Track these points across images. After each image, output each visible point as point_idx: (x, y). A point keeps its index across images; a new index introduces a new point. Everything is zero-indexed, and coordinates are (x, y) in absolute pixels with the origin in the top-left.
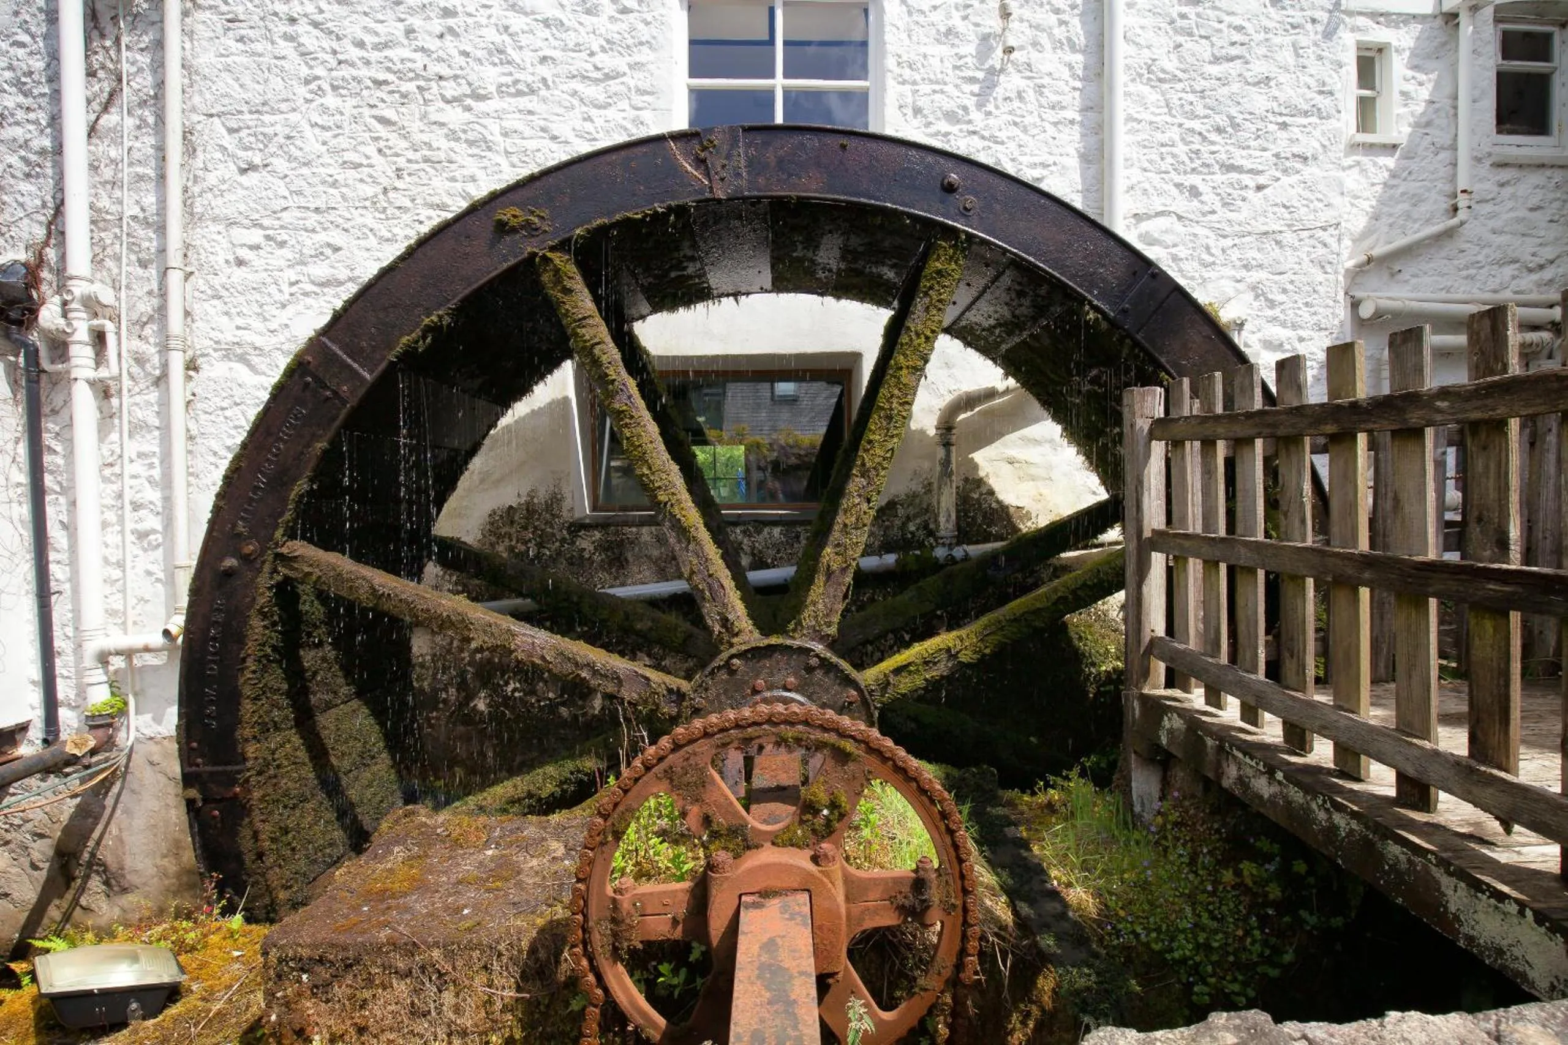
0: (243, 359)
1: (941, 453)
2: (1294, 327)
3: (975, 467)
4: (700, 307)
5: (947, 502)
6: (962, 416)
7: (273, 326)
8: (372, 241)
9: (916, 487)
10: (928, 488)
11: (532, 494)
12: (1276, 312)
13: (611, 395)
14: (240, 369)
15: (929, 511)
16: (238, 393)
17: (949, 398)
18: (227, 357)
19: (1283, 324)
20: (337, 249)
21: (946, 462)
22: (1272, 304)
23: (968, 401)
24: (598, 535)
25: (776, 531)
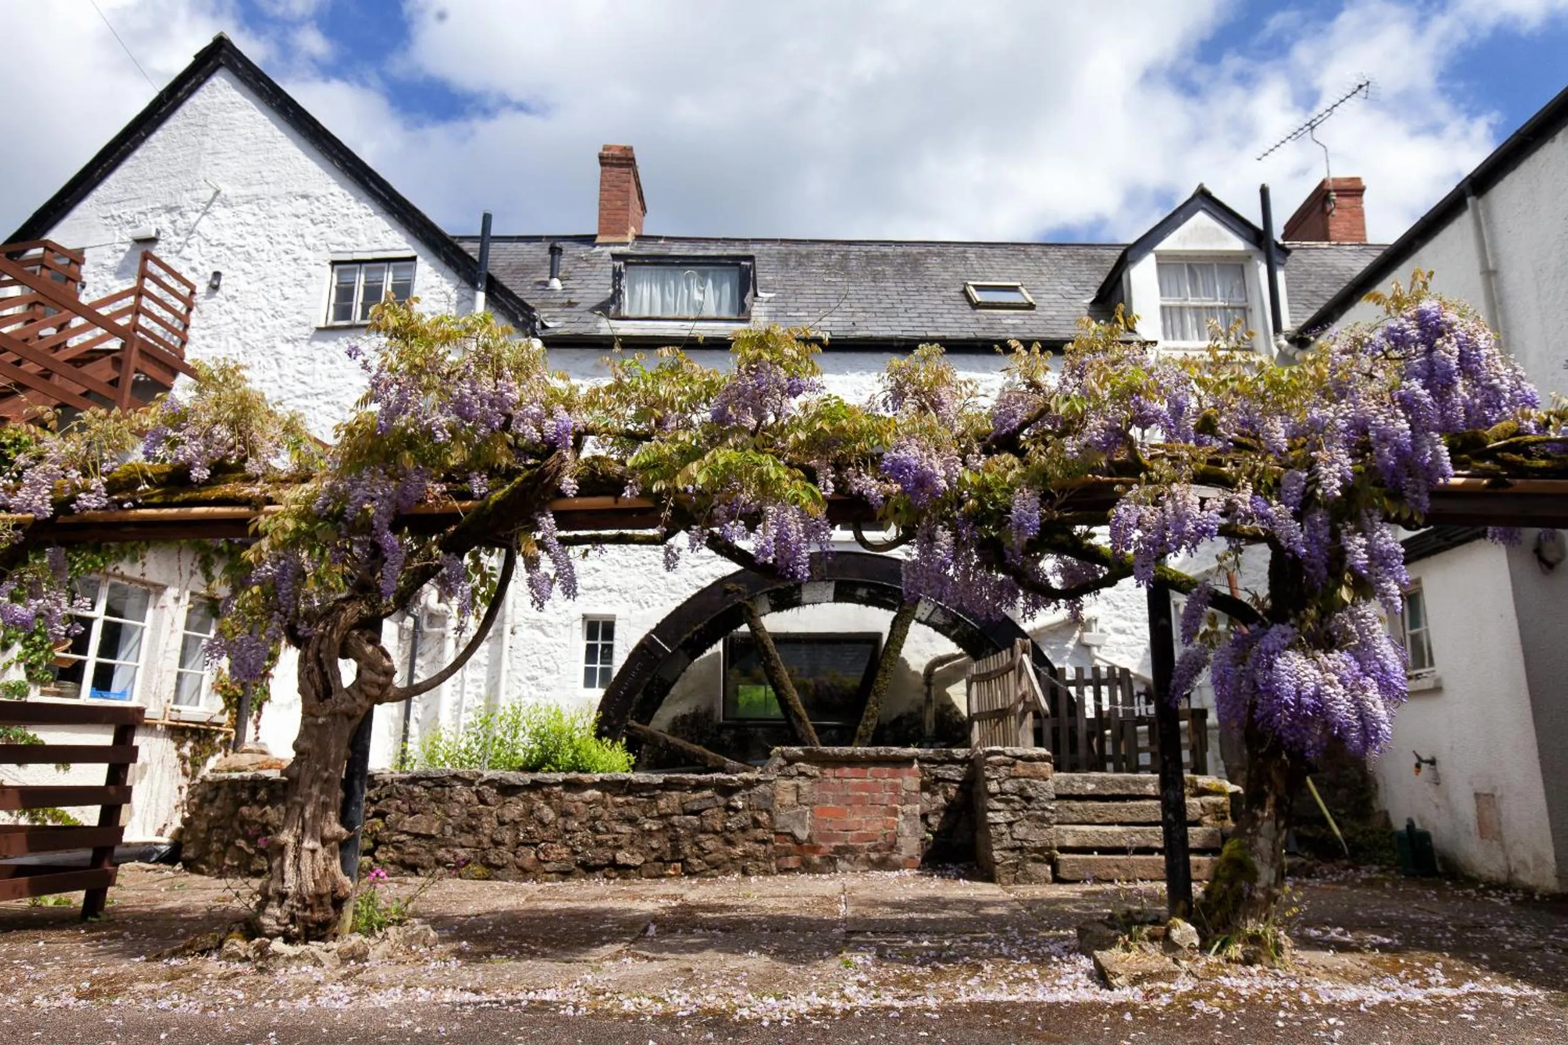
0: (540, 628)
1: (925, 689)
2: (1132, 620)
3: (948, 697)
4: (795, 609)
5: (929, 716)
6: (938, 669)
7: (560, 610)
8: (617, 567)
9: (914, 709)
10: (920, 709)
11: (697, 708)
12: (1120, 612)
13: (769, 660)
14: (538, 634)
15: (920, 722)
16: (537, 648)
17: (931, 658)
18: (531, 627)
19: (1125, 619)
20: (597, 571)
21: (928, 695)
22: (1117, 607)
23: (940, 661)
24: (733, 732)
25: (833, 732)
